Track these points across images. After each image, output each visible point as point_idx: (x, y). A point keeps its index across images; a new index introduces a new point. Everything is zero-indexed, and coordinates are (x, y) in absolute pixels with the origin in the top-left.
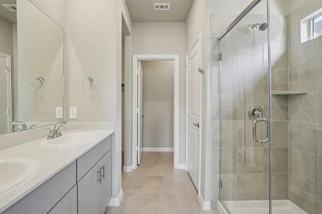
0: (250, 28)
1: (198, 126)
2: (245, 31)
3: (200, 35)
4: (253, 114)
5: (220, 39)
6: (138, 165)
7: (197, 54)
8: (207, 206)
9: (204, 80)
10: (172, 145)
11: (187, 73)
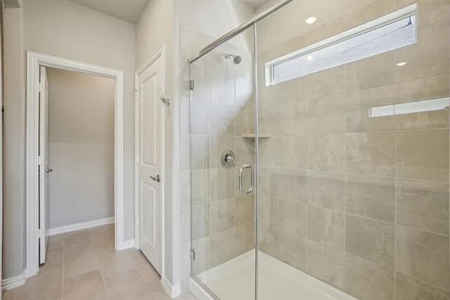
0: (224, 57)
1: (159, 181)
2: (218, 59)
3: (164, 48)
4: (226, 160)
5: (192, 62)
6: (40, 265)
7: (156, 76)
8: (176, 291)
9: (169, 115)
10: (111, 213)
11: (137, 102)
